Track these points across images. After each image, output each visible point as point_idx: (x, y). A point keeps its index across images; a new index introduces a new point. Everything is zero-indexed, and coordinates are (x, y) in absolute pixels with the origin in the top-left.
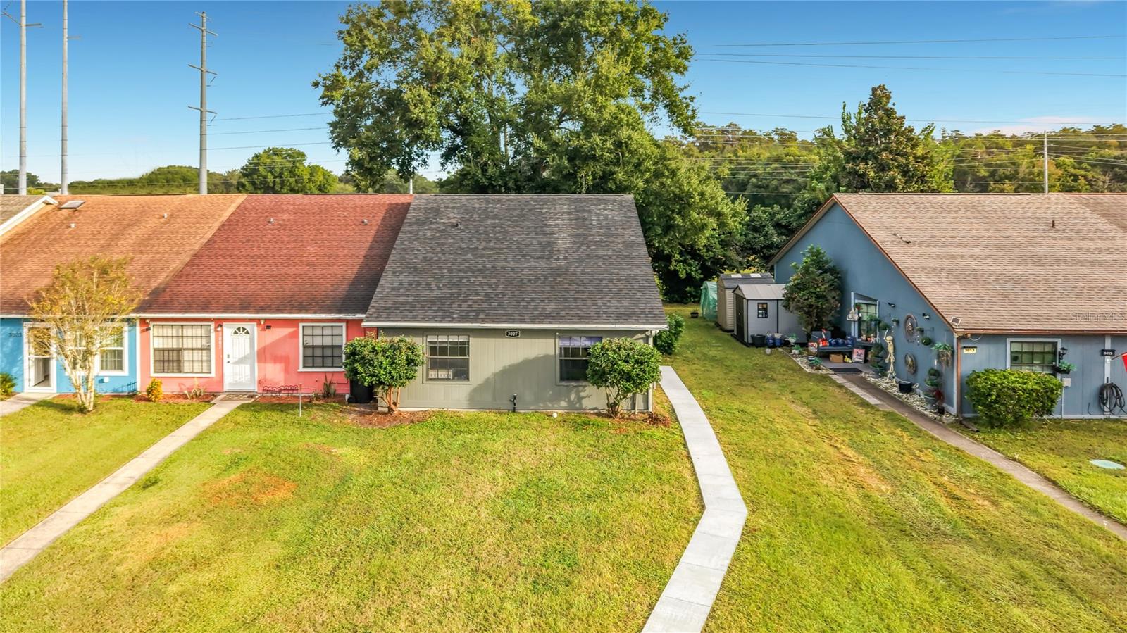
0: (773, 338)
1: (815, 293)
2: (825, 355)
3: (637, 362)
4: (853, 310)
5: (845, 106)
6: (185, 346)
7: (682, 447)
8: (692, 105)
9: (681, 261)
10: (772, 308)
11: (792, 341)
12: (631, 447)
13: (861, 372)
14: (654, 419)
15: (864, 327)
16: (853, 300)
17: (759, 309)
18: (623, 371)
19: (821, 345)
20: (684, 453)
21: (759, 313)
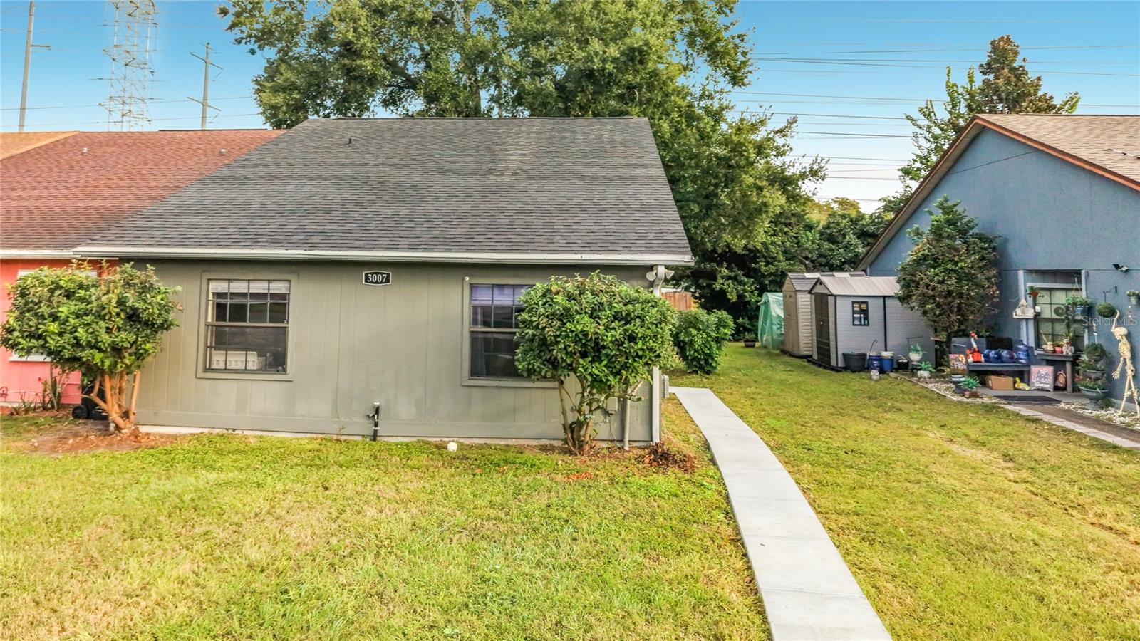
0: (880, 359)
1: (955, 271)
2: (981, 375)
3: (618, 317)
4: (1023, 302)
5: (949, 71)
7: (721, 516)
8: (745, 46)
9: (729, 278)
10: (875, 309)
11: (915, 357)
12: (591, 512)
13: (1059, 402)
14: (661, 457)
15: (1046, 328)
16: (1023, 282)
17: (854, 312)
19: (972, 359)
20: (727, 531)
21: (854, 319)
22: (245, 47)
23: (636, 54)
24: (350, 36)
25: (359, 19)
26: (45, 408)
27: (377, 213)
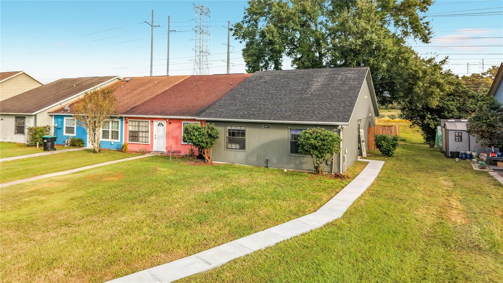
0: (465, 154)
1: (486, 123)
2: (492, 162)
3: (321, 140)
6: (140, 130)
8: (429, 27)
10: (465, 136)
11: (475, 154)
17: (456, 136)
18: (312, 144)
19: (491, 156)
20: (338, 190)
21: (456, 139)
22: (239, 40)
23: (368, 42)
24: (271, 38)
25: (274, 32)
26: (190, 156)
27: (268, 108)
